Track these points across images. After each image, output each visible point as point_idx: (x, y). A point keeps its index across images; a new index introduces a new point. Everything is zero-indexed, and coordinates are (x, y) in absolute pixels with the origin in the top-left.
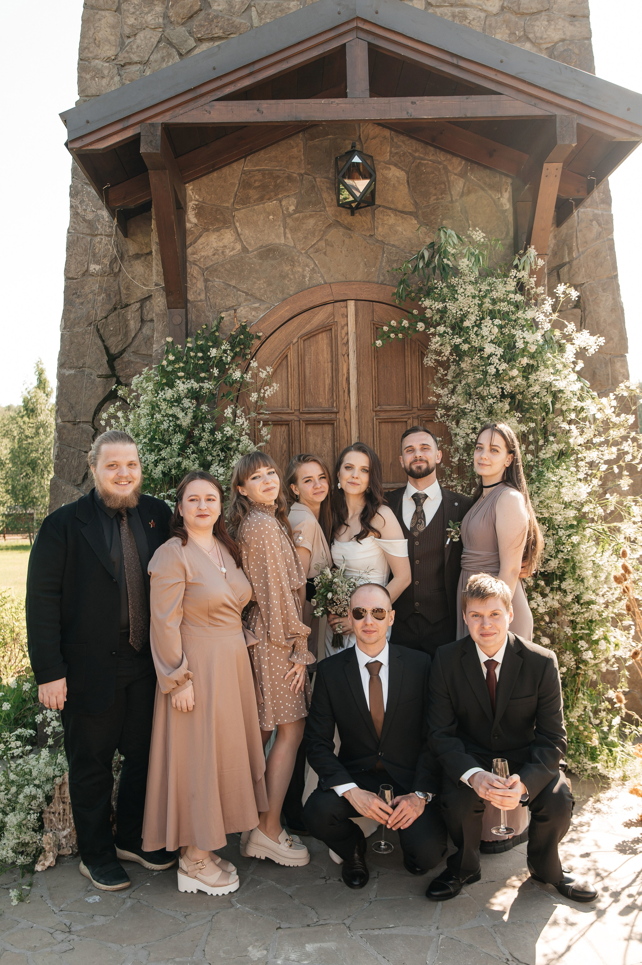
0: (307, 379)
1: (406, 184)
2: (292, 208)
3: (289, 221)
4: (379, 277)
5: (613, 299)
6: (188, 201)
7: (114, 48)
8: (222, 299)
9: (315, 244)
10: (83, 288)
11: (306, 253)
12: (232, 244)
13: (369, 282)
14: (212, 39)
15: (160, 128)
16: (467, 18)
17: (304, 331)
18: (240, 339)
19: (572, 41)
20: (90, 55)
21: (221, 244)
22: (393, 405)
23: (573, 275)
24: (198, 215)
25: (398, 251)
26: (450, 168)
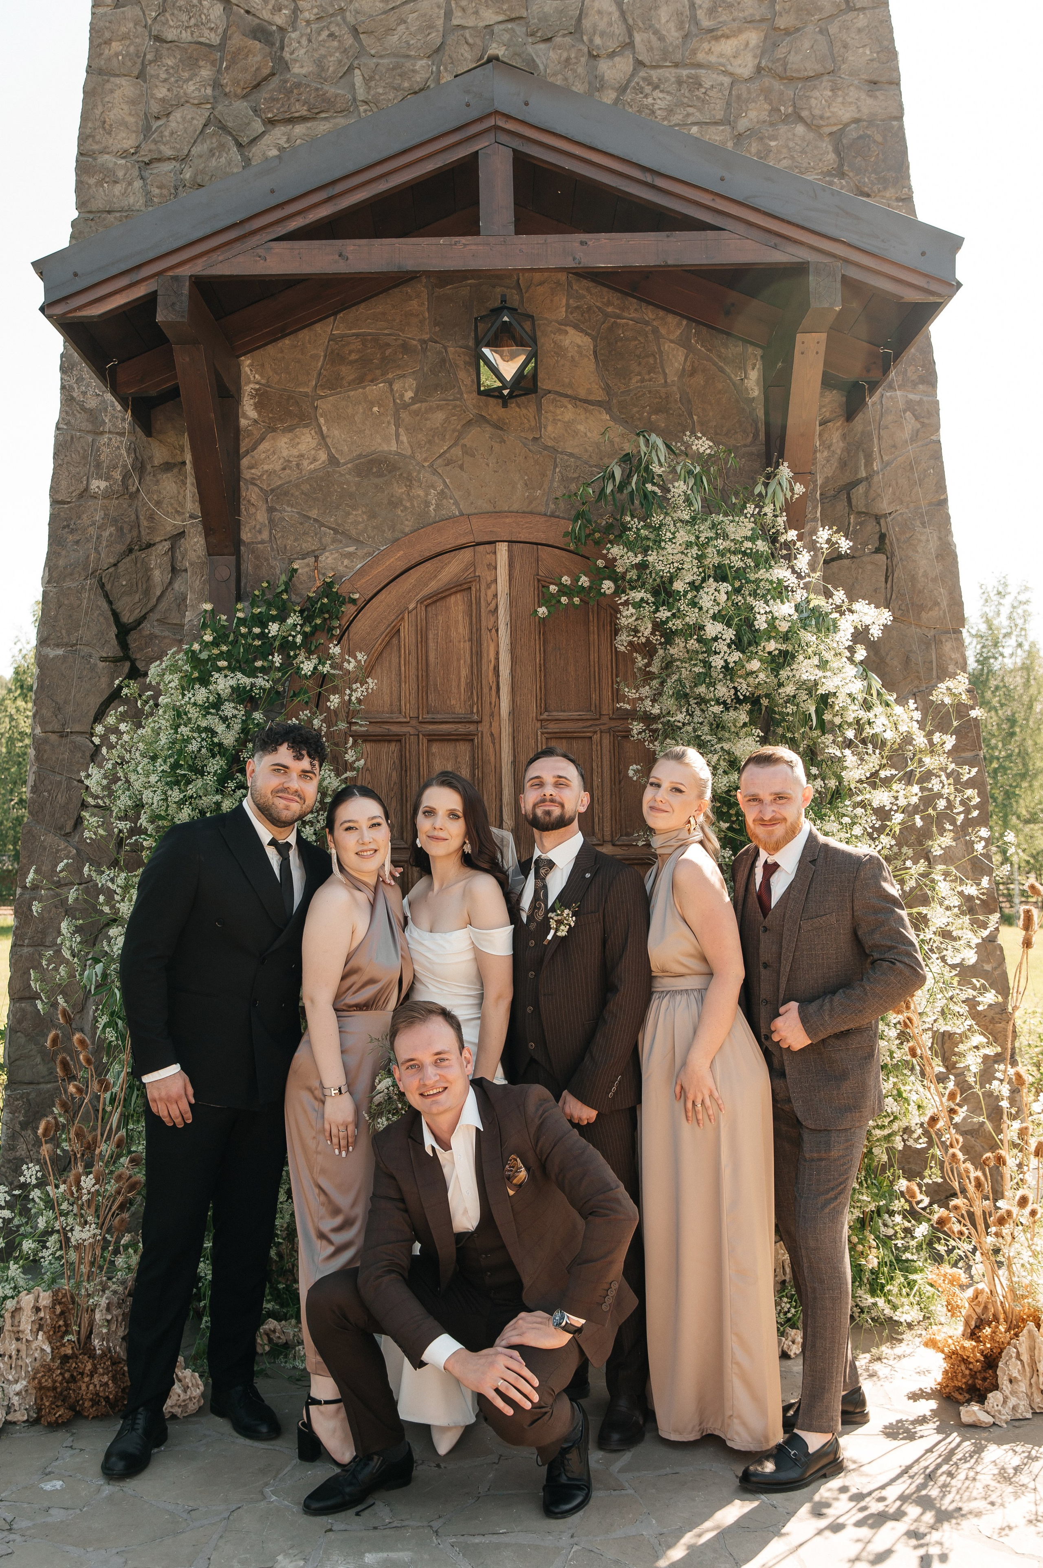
0: (431, 668)
1: (592, 357)
2: (409, 394)
3: (404, 415)
4: (547, 505)
5: (940, 538)
6: (243, 383)
7: (134, 135)
8: (296, 540)
9: (445, 452)
10: (79, 518)
11: (431, 466)
12: (313, 452)
13: (531, 513)
14: (291, 121)
15: (187, 284)
16: (700, 85)
17: (426, 591)
18: (323, 604)
19: (871, 122)
20: (96, 147)
21: (295, 452)
22: (570, 711)
23: (873, 500)
24: (258, 406)
25: (579, 463)
26: (663, 331)
